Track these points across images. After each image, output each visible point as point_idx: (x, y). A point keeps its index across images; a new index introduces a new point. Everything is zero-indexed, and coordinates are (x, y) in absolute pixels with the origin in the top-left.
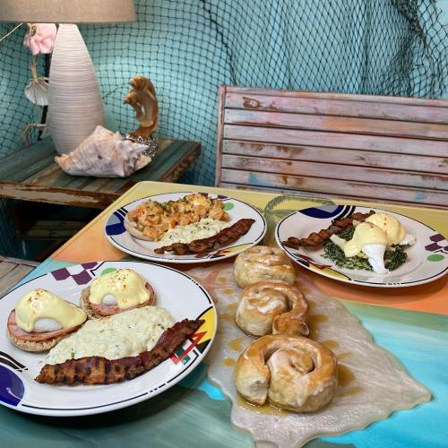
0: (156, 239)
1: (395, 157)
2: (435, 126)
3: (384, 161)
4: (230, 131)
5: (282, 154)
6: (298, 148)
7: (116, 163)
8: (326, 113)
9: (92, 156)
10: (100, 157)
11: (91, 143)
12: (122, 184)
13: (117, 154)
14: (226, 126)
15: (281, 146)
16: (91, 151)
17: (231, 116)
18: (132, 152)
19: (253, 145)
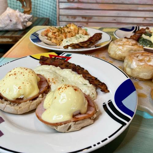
0: (58, 44)
1: (127, 18)
2: (141, 6)
3: (123, 20)
4: (62, 12)
5: (84, 20)
6: (90, 17)
7: (18, 23)
8: (100, 2)
9: (7, 20)
10: (11, 21)
11: (6, 14)
12: (22, 32)
13: (18, 19)
14: (60, 10)
15: (84, 17)
16: (6, 18)
17: (62, 6)
18: (25, 18)
19: (72, 17)
